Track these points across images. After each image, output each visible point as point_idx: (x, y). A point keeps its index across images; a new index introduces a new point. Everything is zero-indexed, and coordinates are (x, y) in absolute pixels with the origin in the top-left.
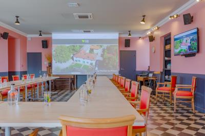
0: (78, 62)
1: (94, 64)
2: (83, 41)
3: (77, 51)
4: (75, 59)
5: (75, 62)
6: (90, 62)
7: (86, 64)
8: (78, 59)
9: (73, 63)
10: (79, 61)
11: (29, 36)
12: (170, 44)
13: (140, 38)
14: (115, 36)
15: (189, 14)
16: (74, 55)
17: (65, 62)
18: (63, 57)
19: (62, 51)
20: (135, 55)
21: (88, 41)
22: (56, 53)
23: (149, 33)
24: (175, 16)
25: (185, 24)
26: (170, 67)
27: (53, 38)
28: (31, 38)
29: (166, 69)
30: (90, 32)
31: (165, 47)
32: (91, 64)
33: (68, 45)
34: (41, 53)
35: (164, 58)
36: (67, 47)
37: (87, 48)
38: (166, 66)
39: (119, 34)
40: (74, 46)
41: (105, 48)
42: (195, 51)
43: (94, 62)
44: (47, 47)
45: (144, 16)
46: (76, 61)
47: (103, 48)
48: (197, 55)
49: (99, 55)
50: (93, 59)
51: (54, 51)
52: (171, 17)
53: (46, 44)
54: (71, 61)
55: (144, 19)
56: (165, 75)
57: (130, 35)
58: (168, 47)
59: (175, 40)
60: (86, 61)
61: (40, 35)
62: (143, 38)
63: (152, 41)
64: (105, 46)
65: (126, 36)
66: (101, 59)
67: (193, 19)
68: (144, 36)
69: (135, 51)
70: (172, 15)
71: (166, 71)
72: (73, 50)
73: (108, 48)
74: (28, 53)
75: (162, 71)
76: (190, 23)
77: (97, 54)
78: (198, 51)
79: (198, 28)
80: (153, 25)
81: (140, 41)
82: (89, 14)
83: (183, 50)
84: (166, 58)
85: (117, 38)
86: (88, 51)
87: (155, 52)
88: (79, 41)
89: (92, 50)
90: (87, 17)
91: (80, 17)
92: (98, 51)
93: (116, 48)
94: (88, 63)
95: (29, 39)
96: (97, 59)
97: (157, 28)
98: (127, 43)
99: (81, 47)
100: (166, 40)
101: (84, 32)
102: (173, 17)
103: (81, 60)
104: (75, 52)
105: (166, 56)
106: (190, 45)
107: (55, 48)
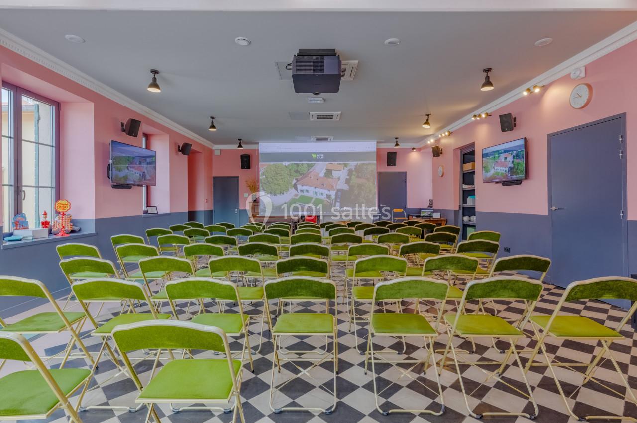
0: (305, 194)
1: (333, 197)
2: (314, 156)
3: (303, 174)
4: (299, 187)
5: (300, 194)
6: (326, 192)
7: (319, 196)
8: (305, 188)
9: (296, 195)
10: (307, 191)
11: (217, 148)
12: (473, 161)
13: (413, 149)
14: (369, 146)
15: (510, 115)
16: (297, 180)
17: (282, 193)
18: (279, 184)
19: (277, 174)
20: (405, 181)
21: (322, 156)
22: (267, 177)
23: (431, 141)
24: (484, 116)
25: (503, 130)
26: (474, 201)
27: (261, 151)
28: (221, 151)
29: (465, 205)
30: (327, 140)
31: (462, 168)
32: (329, 196)
33: (287, 164)
34: (238, 178)
35: (461, 186)
36: (286, 167)
37: (320, 168)
38: (464, 200)
39: (378, 143)
40: (298, 165)
41: (353, 168)
42: (521, 176)
43: (333, 194)
44: (249, 167)
45: (428, 115)
46: (302, 191)
47: (349, 168)
48: (524, 182)
49: (343, 180)
50: (331, 187)
51: (263, 174)
52: (475, 116)
53: (246, 162)
54: (292, 191)
55: (428, 120)
56: (464, 216)
57: (397, 145)
58: (468, 167)
59: (485, 155)
60: (319, 190)
61: (240, 146)
62: (419, 150)
63: (438, 156)
64: (352, 164)
65: (391, 146)
66: (346, 187)
67: (517, 122)
68: (421, 146)
69: (405, 173)
70: (476, 113)
71: (464, 208)
72: (297, 171)
73: (358, 169)
74: (215, 178)
75: (457, 208)
76: (511, 129)
77: (339, 179)
78: (527, 176)
79: (525, 139)
80: (441, 128)
81: (414, 156)
82: (335, 113)
83: (500, 174)
84: (465, 187)
85: (375, 150)
86: (322, 174)
87: (442, 176)
88: (307, 156)
89: (329, 173)
90: (331, 117)
91: (319, 117)
92: (341, 174)
93: (373, 167)
94: (322, 194)
95: (217, 153)
96: (338, 187)
97: (447, 134)
98: (392, 159)
99: (310, 166)
100: (464, 155)
101: (317, 140)
102: (480, 116)
103: (311, 189)
104: (301, 176)
105: (464, 182)
106: (512, 165)
107: (263, 168)
